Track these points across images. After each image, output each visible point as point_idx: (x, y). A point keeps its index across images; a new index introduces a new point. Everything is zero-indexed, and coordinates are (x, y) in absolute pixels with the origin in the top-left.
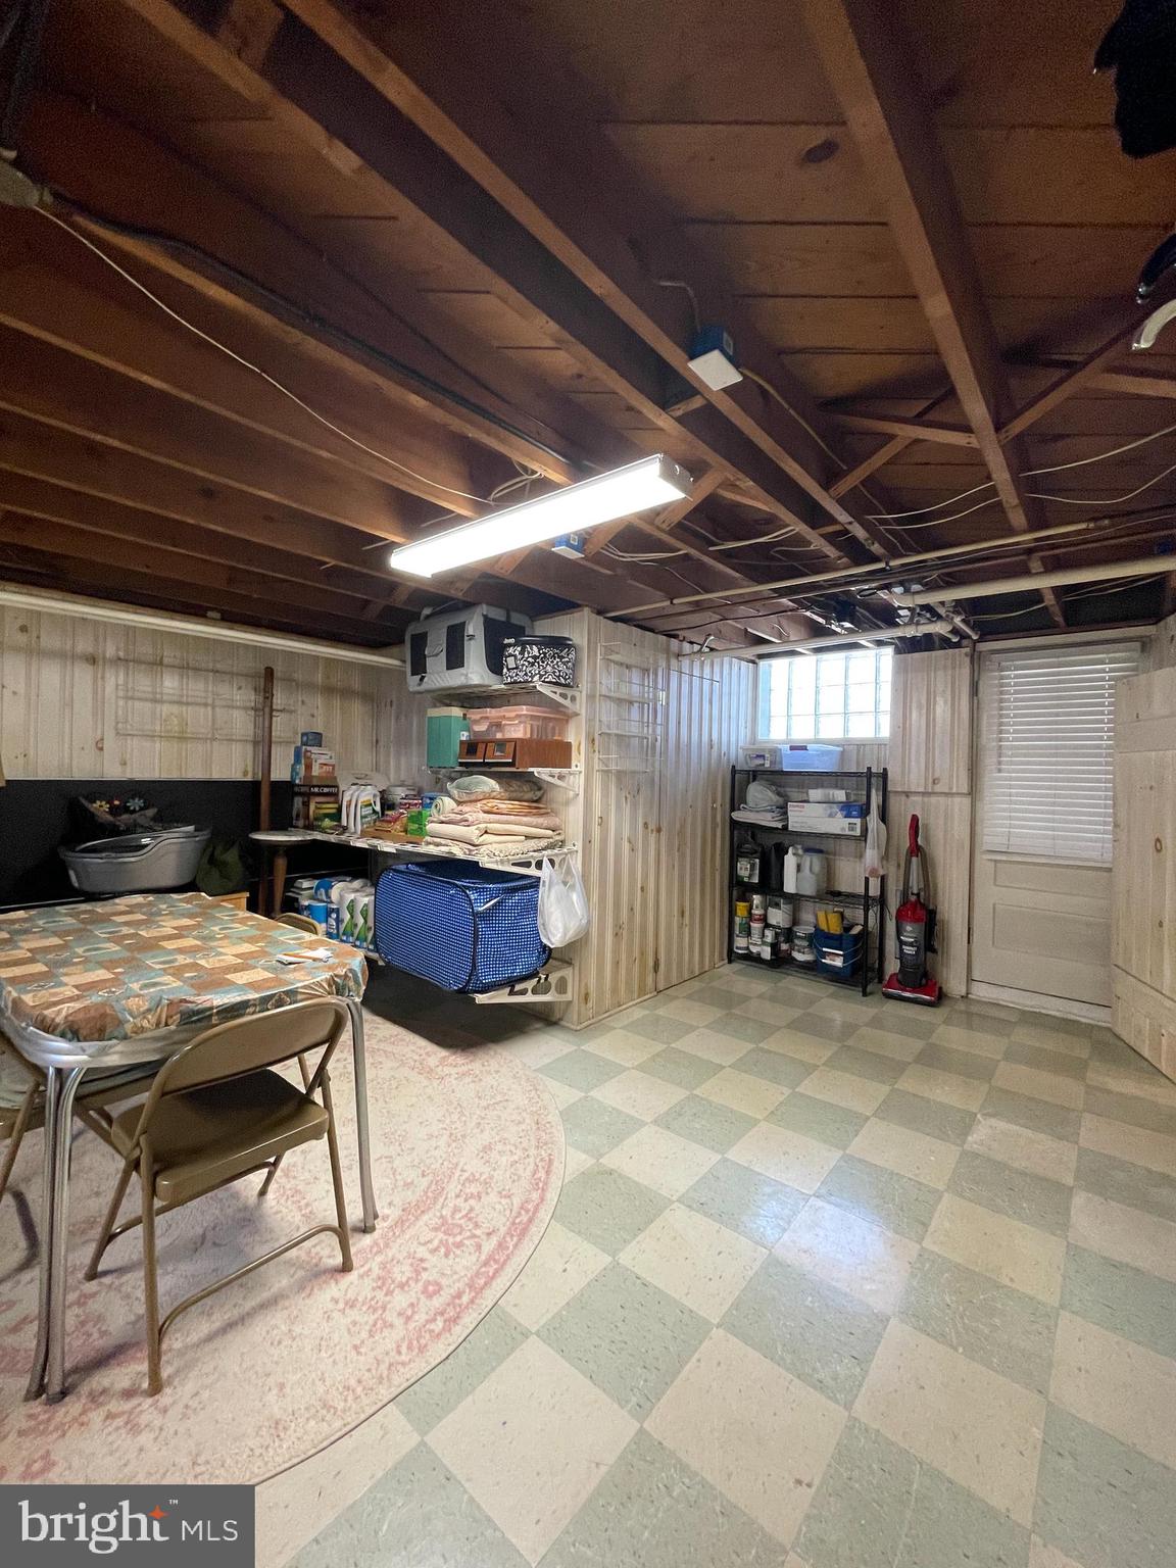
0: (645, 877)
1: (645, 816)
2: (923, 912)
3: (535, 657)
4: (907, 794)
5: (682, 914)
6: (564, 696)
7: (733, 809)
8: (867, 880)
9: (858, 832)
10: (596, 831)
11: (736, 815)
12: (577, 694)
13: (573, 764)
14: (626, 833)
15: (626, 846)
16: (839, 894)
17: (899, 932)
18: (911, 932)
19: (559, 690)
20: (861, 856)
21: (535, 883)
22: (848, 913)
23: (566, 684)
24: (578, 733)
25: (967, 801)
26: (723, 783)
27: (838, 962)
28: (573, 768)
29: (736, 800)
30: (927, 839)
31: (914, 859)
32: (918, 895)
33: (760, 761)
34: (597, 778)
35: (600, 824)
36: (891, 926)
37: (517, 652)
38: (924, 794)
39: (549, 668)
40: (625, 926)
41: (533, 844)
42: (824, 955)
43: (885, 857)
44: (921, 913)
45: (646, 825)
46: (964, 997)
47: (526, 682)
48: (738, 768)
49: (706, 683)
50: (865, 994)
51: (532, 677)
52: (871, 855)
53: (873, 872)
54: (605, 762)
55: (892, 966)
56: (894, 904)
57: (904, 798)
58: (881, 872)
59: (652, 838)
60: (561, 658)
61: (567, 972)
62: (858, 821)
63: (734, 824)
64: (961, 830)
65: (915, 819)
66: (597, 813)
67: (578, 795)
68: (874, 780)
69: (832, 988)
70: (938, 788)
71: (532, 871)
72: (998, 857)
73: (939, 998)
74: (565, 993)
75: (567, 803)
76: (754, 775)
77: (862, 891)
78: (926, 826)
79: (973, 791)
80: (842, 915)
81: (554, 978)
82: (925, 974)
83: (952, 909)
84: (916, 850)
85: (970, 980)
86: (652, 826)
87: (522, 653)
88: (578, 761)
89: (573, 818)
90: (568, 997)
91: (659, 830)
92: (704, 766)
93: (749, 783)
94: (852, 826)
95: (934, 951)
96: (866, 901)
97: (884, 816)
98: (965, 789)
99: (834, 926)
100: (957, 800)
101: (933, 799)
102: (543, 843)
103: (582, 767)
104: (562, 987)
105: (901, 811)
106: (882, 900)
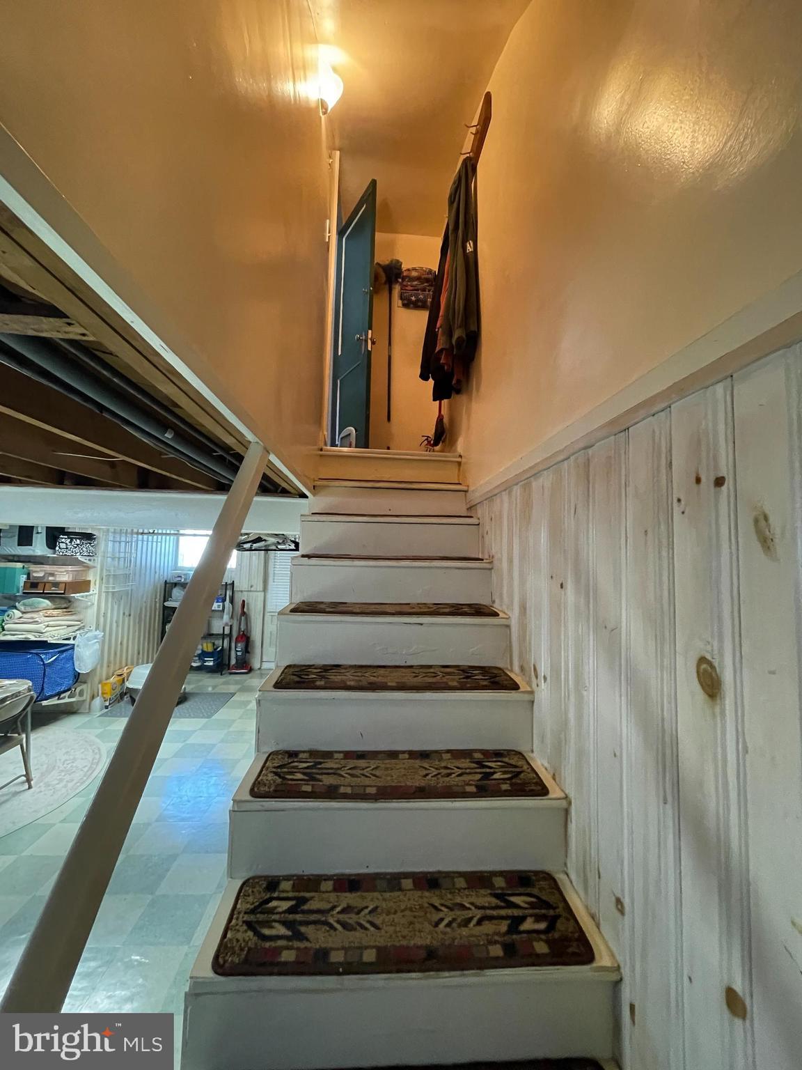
0: (122, 637)
1: (124, 610)
2: (245, 638)
3: (78, 545)
4: (242, 591)
5: (139, 653)
6: (90, 560)
7: (164, 601)
8: (224, 628)
9: (221, 609)
10: (102, 619)
11: (166, 604)
12: (96, 559)
13: (91, 589)
14: (115, 619)
15: (115, 625)
16: (213, 635)
17: (236, 647)
18: (240, 646)
19: (88, 558)
20: (222, 618)
21: (73, 647)
22: (216, 642)
23: (91, 555)
24: (95, 575)
25: (263, 593)
26: (160, 590)
27: (211, 664)
28: (91, 592)
29: (167, 595)
30: (248, 609)
31: (243, 618)
32: (244, 632)
33: (180, 579)
34: (104, 595)
35: (104, 616)
36: (233, 645)
37: (67, 542)
38: (248, 591)
39: (84, 549)
40: (113, 662)
41: (71, 629)
42: (205, 661)
43: (232, 617)
44: (244, 638)
45: (124, 614)
46: (259, 669)
47: (72, 555)
48: (168, 581)
49: (155, 543)
50: (221, 674)
51: (76, 553)
52: (226, 617)
53: (227, 624)
54: (107, 588)
55: (233, 662)
56: (235, 635)
57: (240, 593)
58: (230, 624)
59: (127, 619)
60: (90, 544)
61: (84, 687)
62: (221, 604)
63: (165, 608)
64: (260, 605)
65: (244, 601)
66: (103, 611)
67: (93, 604)
68: (228, 587)
69: (209, 675)
70: (252, 589)
71: (71, 642)
72: (273, 614)
73: (251, 670)
74: (83, 696)
75: (86, 608)
76: (175, 585)
77: (222, 632)
78: (248, 604)
79: (265, 589)
80: (214, 644)
81: (78, 691)
82: (245, 662)
83: (256, 635)
84: (243, 613)
85: (262, 661)
86: (127, 613)
87: (71, 542)
88: (94, 589)
89: (90, 615)
90: (84, 698)
91: (130, 615)
92: (152, 583)
93: (172, 589)
94: (219, 606)
95: (248, 652)
96: (223, 636)
97: (232, 601)
98: (261, 589)
99: (210, 649)
100: (259, 593)
101: (251, 593)
102: (76, 628)
103: (96, 591)
104: (81, 694)
105: (239, 598)
106: (230, 635)
